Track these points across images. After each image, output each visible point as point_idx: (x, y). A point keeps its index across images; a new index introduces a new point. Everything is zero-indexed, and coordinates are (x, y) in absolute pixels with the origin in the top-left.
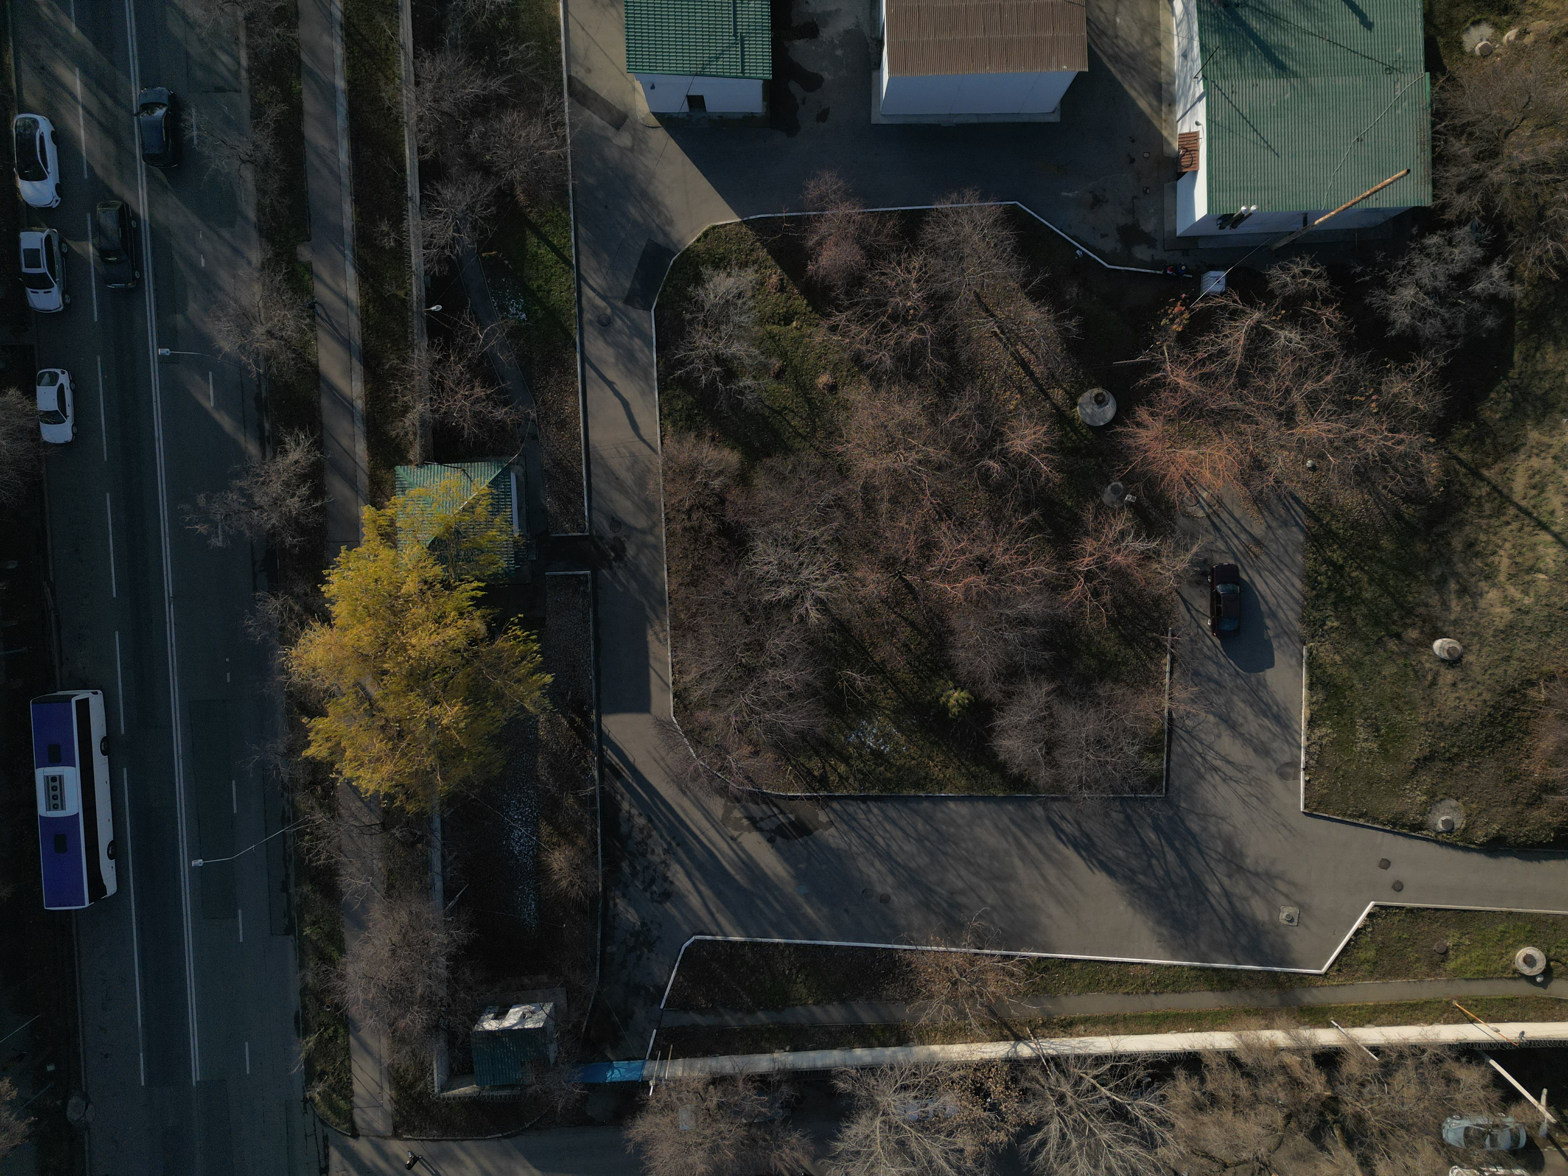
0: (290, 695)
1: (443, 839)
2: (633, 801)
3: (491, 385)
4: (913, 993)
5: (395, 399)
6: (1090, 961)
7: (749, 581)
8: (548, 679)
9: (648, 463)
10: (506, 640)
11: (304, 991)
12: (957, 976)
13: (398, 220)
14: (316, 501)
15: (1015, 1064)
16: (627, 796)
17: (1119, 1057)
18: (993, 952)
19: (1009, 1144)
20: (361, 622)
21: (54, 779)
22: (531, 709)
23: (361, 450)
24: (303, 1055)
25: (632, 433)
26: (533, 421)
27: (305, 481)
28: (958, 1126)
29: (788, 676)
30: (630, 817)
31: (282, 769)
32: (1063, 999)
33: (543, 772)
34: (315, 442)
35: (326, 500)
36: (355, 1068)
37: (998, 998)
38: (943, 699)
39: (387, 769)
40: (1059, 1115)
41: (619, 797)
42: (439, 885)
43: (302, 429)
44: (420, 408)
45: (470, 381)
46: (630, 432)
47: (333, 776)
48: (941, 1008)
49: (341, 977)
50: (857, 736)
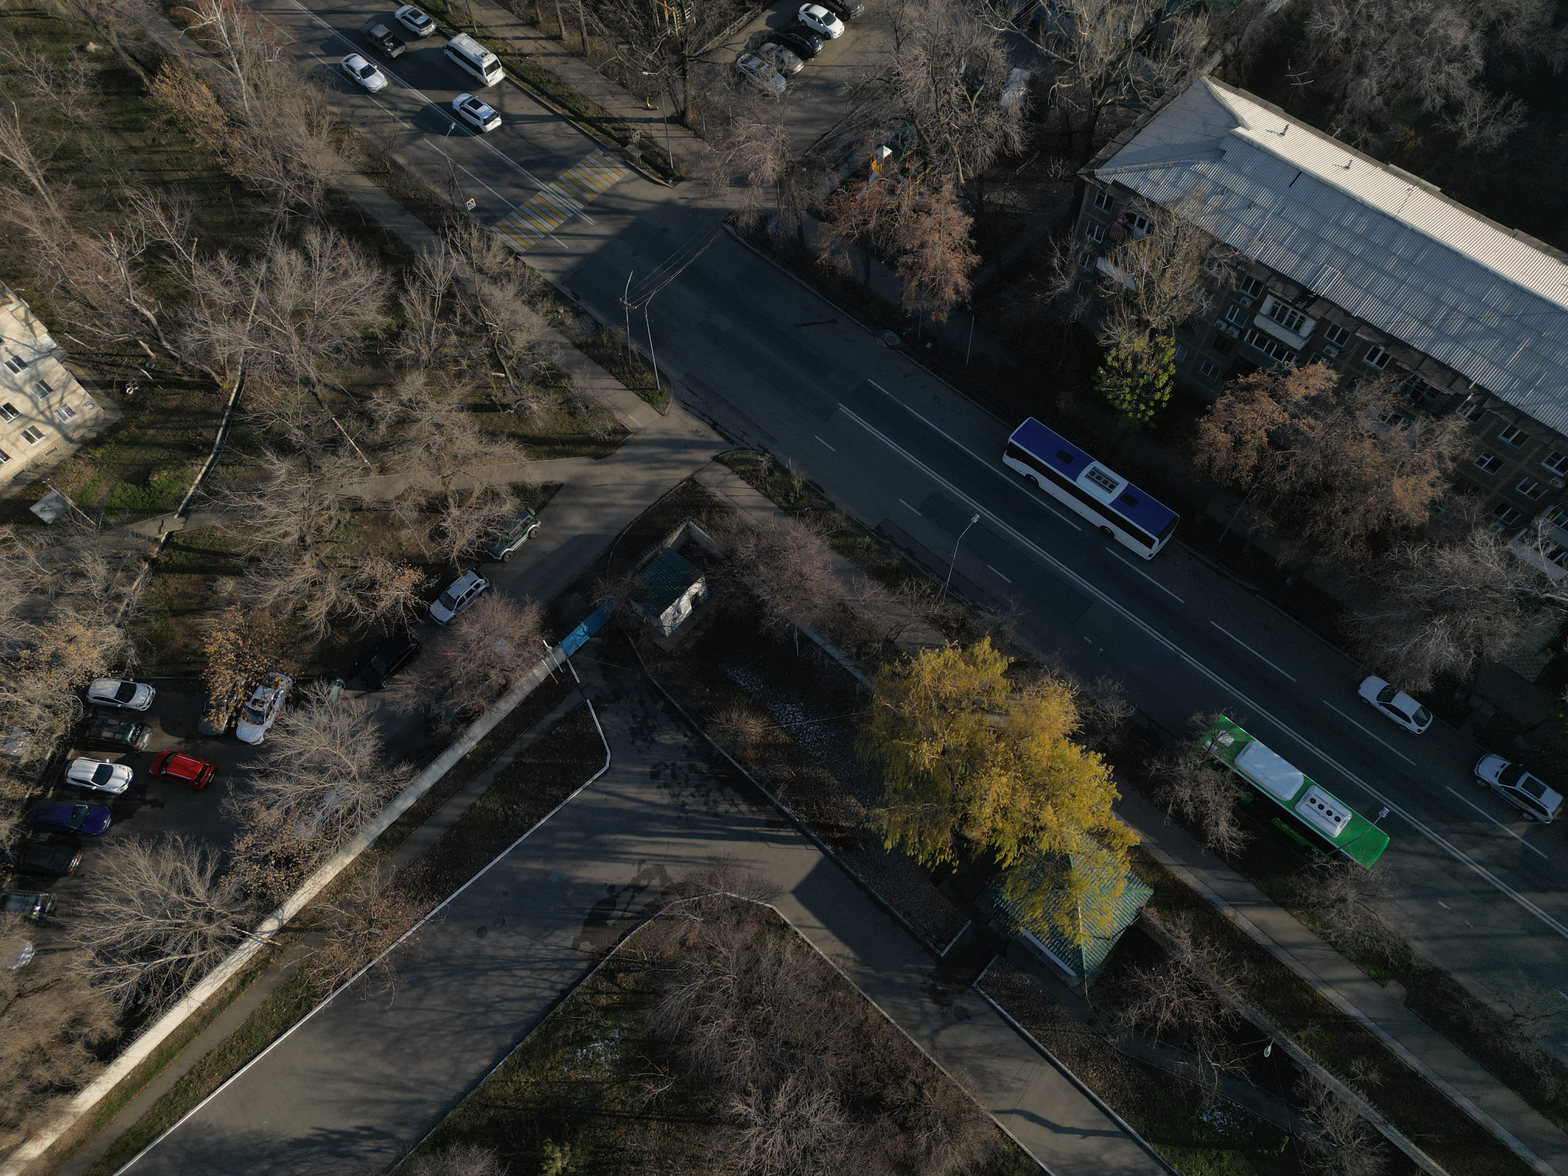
0: (1039, 666)
1: (844, 669)
2: (741, 816)
3: (1164, 1031)
4: (400, 883)
5: (1212, 943)
6: (263, 1050)
7: (817, 1080)
8: (888, 845)
9: (990, 1095)
10: (945, 843)
11: (832, 506)
12: (372, 930)
13: (1373, 1095)
14: (1173, 810)
15: (269, 907)
16: (749, 816)
17: (179, 997)
18: (356, 977)
19: (231, 846)
20: (1050, 758)
21: (1112, 487)
22: (877, 811)
23: (1189, 878)
24: (794, 472)
25: (1027, 1109)
26: (1105, 1035)
27: (1196, 816)
28: (285, 821)
29: (714, 1031)
30: (733, 803)
31: (990, 616)
32: (264, 996)
33: (824, 774)
34: (1223, 852)
35: (1168, 818)
36: (756, 493)
37: (324, 944)
38: (567, 1149)
39: (927, 679)
40: (203, 904)
41: (754, 809)
42: (816, 639)
43: (1241, 852)
44: (1189, 956)
45: (1181, 1018)
46: (1029, 1108)
47: (955, 643)
48: (368, 894)
49: (818, 534)
50: (613, 1039)
